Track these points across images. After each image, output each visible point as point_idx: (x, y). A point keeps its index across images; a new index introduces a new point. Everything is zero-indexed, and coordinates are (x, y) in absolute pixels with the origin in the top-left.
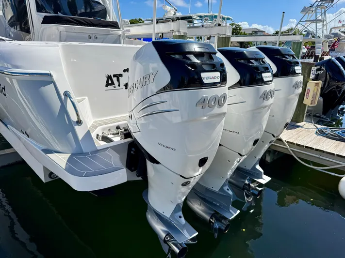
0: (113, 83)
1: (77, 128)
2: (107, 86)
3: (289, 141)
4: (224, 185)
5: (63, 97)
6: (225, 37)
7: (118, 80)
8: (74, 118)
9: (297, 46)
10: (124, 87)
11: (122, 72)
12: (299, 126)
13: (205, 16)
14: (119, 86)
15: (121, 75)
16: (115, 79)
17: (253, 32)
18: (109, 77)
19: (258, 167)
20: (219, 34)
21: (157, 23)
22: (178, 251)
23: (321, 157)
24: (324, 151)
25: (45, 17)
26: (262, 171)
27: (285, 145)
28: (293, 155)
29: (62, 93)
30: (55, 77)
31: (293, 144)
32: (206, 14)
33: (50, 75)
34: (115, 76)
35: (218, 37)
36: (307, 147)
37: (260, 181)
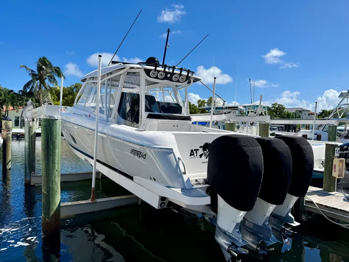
0: (194, 154)
1: (184, 175)
2: (190, 156)
3: (319, 203)
4: (265, 221)
5: (178, 160)
6: (265, 124)
7: (196, 153)
8: (183, 171)
9: (333, 129)
10: (199, 157)
11: (199, 148)
12: (331, 195)
13: (248, 106)
14: (197, 156)
15: (198, 150)
16: (195, 152)
17: (296, 111)
18: (192, 151)
19: (290, 215)
20: (260, 121)
21: (214, 114)
22: (237, 255)
23: (344, 216)
24: (346, 211)
25: (149, 114)
26: (293, 218)
27: (316, 207)
28: (323, 214)
29: (177, 158)
30: (174, 150)
31: (322, 205)
32: (249, 105)
33: (172, 149)
34: (195, 150)
35: (260, 124)
36: (333, 208)
37: (292, 224)
